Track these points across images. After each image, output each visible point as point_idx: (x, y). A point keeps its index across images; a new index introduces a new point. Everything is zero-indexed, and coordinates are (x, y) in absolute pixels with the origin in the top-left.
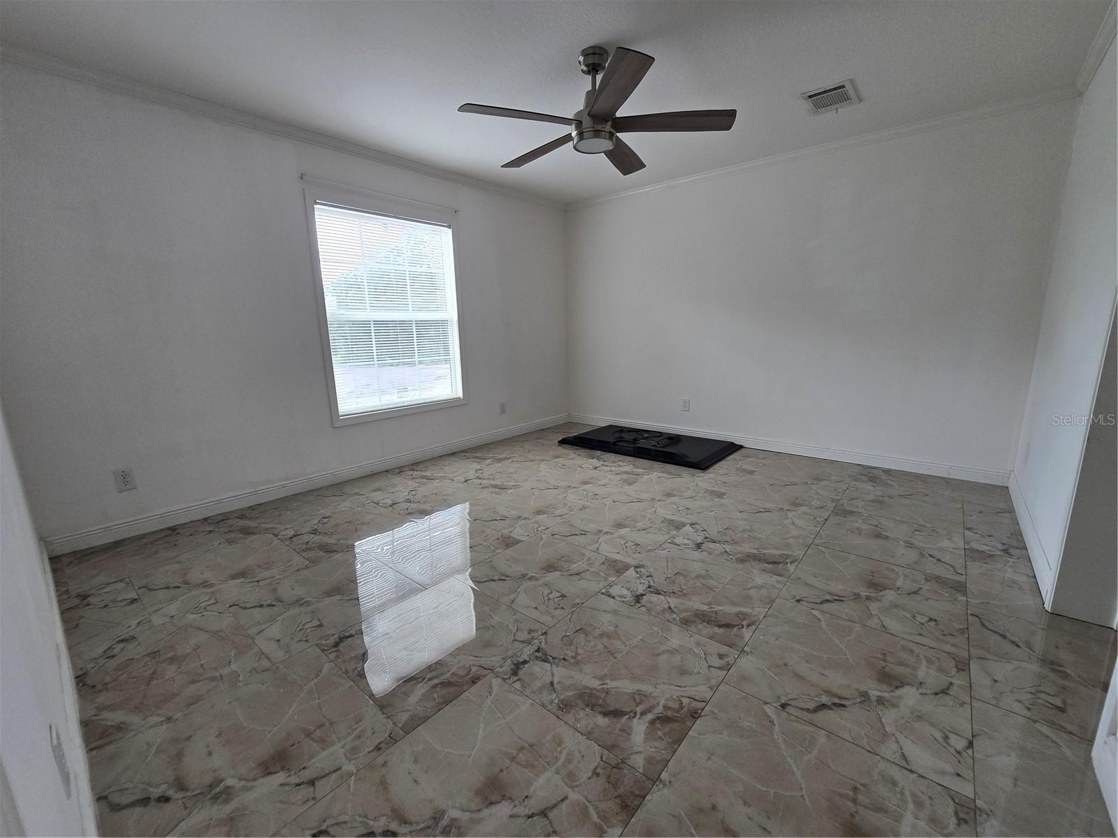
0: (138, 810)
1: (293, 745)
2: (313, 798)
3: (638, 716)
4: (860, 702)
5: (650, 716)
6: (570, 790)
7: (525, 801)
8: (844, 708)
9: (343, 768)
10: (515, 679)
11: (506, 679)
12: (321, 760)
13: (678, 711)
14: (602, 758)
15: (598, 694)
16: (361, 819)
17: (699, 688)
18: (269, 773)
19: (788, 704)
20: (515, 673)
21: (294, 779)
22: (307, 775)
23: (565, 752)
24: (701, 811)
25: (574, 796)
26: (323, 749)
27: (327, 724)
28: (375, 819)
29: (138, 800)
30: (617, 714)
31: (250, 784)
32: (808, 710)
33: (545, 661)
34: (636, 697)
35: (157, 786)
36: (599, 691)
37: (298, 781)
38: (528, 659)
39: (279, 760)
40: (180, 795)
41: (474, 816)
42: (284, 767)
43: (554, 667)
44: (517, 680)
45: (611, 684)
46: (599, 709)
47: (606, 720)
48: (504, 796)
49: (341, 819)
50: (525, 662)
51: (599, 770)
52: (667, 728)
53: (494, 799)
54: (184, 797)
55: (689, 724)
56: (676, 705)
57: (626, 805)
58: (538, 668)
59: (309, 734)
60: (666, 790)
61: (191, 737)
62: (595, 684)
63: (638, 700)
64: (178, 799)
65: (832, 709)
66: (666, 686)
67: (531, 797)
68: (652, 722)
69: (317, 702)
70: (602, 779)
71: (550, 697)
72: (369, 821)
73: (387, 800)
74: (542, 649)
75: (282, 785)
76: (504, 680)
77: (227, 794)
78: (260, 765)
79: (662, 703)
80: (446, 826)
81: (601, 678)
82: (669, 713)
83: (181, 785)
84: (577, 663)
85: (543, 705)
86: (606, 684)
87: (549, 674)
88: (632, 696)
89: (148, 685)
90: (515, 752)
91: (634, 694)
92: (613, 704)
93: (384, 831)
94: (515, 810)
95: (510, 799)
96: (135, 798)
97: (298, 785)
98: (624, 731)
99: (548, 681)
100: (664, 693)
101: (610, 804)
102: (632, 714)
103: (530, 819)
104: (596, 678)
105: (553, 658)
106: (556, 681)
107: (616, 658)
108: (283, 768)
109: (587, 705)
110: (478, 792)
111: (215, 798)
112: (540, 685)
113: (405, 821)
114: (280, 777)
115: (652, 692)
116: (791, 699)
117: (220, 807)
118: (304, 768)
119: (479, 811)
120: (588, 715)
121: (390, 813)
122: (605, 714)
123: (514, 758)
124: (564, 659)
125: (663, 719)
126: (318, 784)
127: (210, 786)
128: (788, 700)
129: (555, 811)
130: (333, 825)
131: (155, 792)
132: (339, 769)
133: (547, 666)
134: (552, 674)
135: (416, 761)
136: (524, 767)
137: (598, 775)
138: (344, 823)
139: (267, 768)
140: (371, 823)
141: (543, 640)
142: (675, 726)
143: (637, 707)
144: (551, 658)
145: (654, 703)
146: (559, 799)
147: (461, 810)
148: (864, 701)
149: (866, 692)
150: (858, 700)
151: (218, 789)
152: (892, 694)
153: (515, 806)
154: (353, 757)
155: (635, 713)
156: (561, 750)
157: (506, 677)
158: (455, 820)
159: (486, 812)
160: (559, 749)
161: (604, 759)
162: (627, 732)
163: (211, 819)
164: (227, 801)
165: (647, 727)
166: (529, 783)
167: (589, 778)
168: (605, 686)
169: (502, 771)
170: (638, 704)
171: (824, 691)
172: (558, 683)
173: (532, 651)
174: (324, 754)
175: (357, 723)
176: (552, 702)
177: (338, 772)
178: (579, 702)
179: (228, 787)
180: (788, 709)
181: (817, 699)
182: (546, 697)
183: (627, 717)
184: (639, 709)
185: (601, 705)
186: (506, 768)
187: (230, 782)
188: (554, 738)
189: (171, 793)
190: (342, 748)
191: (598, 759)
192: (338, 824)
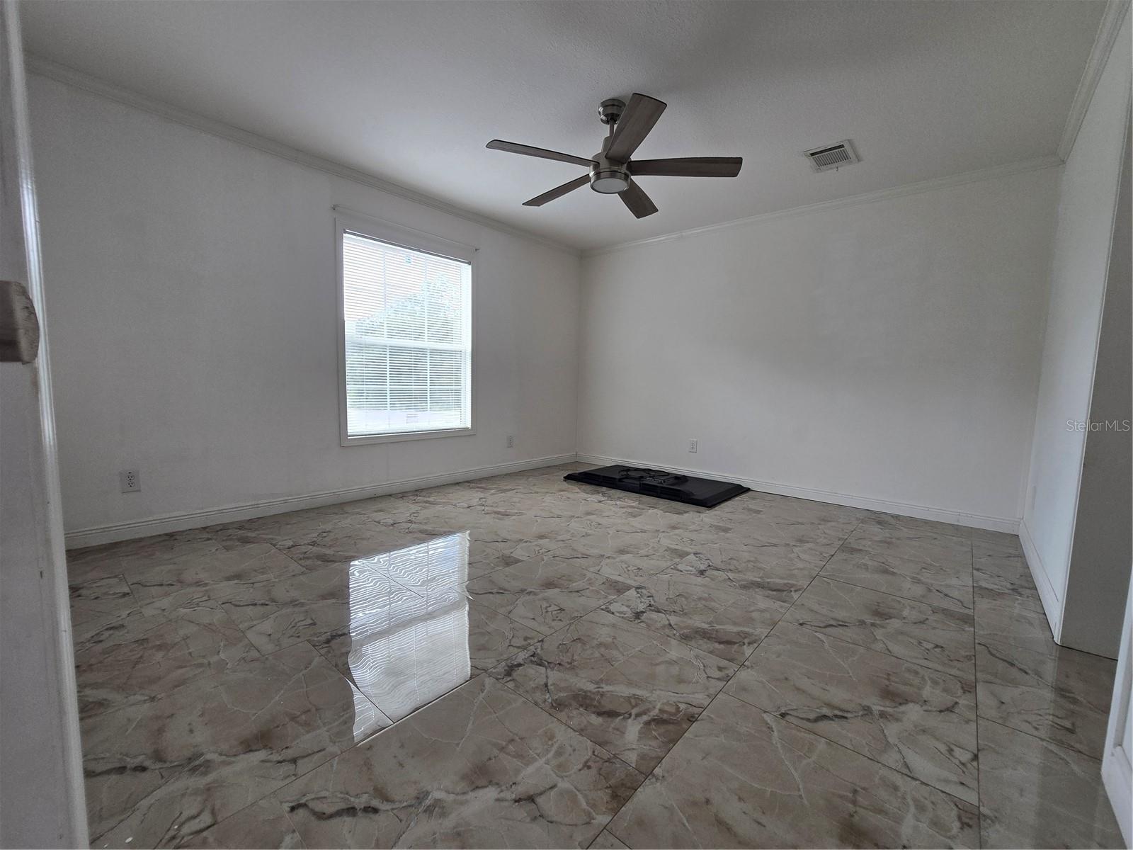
0: (114, 777)
1: (278, 727)
2: (294, 775)
3: (633, 717)
4: (862, 716)
5: (645, 718)
6: (560, 780)
7: (513, 787)
8: (845, 720)
9: (327, 749)
10: (508, 679)
11: (500, 679)
12: (306, 741)
13: (674, 714)
14: (594, 752)
15: (592, 696)
16: (342, 796)
17: (696, 696)
18: (251, 751)
19: (788, 714)
20: (509, 674)
21: (276, 757)
22: (290, 753)
23: (556, 746)
24: (695, 804)
25: (564, 785)
26: (308, 732)
27: (314, 709)
28: (357, 796)
29: (114, 769)
30: (612, 714)
31: (233, 759)
32: (808, 720)
33: (540, 665)
34: (633, 701)
35: (135, 757)
36: (594, 693)
37: (280, 758)
38: (522, 662)
39: (262, 739)
40: (158, 765)
41: (459, 797)
42: (267, 746)
43: (549, 670)
44: (510, 680)
45: (606, 688)
46: (593, 709)
47: (600, 720)
48: (491, 781)
49: (323, 794)
50: (520, 665)
51: (589, 764)
52: (662, 729)
53: (479, 783)
54: (160, 768)
55: (685, 726)
56: (673, 710)
57: (617, 796)
58: (532, 670)
59: (293, 718)
60: (658, 784)
61: (173, 715)
62: (591, 687)
63: (634, 704)
64: (155, 769)
65: (833, 720)
66: (663, 692)
67: (518, 784)
68: (648, 723)
69: (305, 690)
70: (594, 771)
71: (543, 696)
72: (350, 798)
73: (370, 779)
74: (538, 654)
75: (263, 761)
76: (497, 679)
77: (207, 767)
78: (242, 743)
79: (658, 706)
80: (430, 806)
81: (597, 683)
82: (665, 716)
83: (158, 756)
84: (573, 668)
85: (536, 704)
86: (602, 688)
87: (544, 676)
88: (628, 699)
89: (134, 667)
90: (504, 743)
91: (631, 697)
92: (608, 706)
93: (365, 807)
94: (502, 795)
95: (497, 784)
96: (110, 766)
97: (279, 762)
98: (618, 730)
99: (542, 683)
100: (661, 698)
101: (600, 794)
102: (627, 715)
103: (517, 804)
104: (591, 682)
105: (548, 663)
106: (550, 683)
107: (612, 666)
108: (265, 747)
109: (581, 706)
110: (465, 777)
111: (194, 770)
112: (534, 686)
113: (387, 799)
114: (262, 755)
115: (649, 697)
116: (792, 710)
117: (197, 779)
118: (287, 748)
119: (464, 793)
120: (581, 714)
121: (372, 792)
122: (599, 714)
123: (503, 748)
124: (560, 664)
125: (658, 721)
126: (300, 762)
127: (190, 759)
128: (789, 710)
129: (543, 797)
130: (313, 799)
131: (131, 762)
132: (324, 750)
133: (542, 670)
134: (547, 676)
135: (402, 746)
136: (514, 757)
137: (589, 767)
138: (324, 797)
139: (248, 746)
140: (352, 799)
141: (539, 647)
142: (671, 727)
143: (632, 709)
144: (546, 663)
145: (651, 706)
146: (548, 787)
147: (446, 791)
148: (867, 714)
149: (868, 707)
150: (861, 713)
151: (197, 763)
152: (895, 709)
153: (502, 791)
154: (338, 740)
155: (630, 715)
156: (552, 744)
157: (499, 677)
158: (439, 800)
159: (471, 795)
160: (550, 743)
161: (596, 753)
162: (621, 731)
163: (188, 788)
164: (205, 774)
165: (641, 728)
166: (517, 771)
167: (580, 770)
168: (600, 690)
169: (490, 759)
170: (633, 707)
171: (825, 704)
172: (551, 685)
173: (527, 655)
174: (308, 736)
175: (344, 711)
176: (545, 701)
177: (323, 753)
178: (574, 704)
179: (208, 761)
180: (787, 718)
181: (818, 710)
182: (538, 696)
183: (622, 717)
184: (634, 712)
185: (595, 706)
186: (495, 757)
187: (209, 756)
188: (546, 733)
189: (147, 763)
190: (327, 731)
191: (590, 753)
192: (318, 799)
